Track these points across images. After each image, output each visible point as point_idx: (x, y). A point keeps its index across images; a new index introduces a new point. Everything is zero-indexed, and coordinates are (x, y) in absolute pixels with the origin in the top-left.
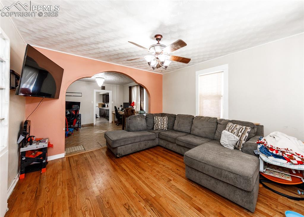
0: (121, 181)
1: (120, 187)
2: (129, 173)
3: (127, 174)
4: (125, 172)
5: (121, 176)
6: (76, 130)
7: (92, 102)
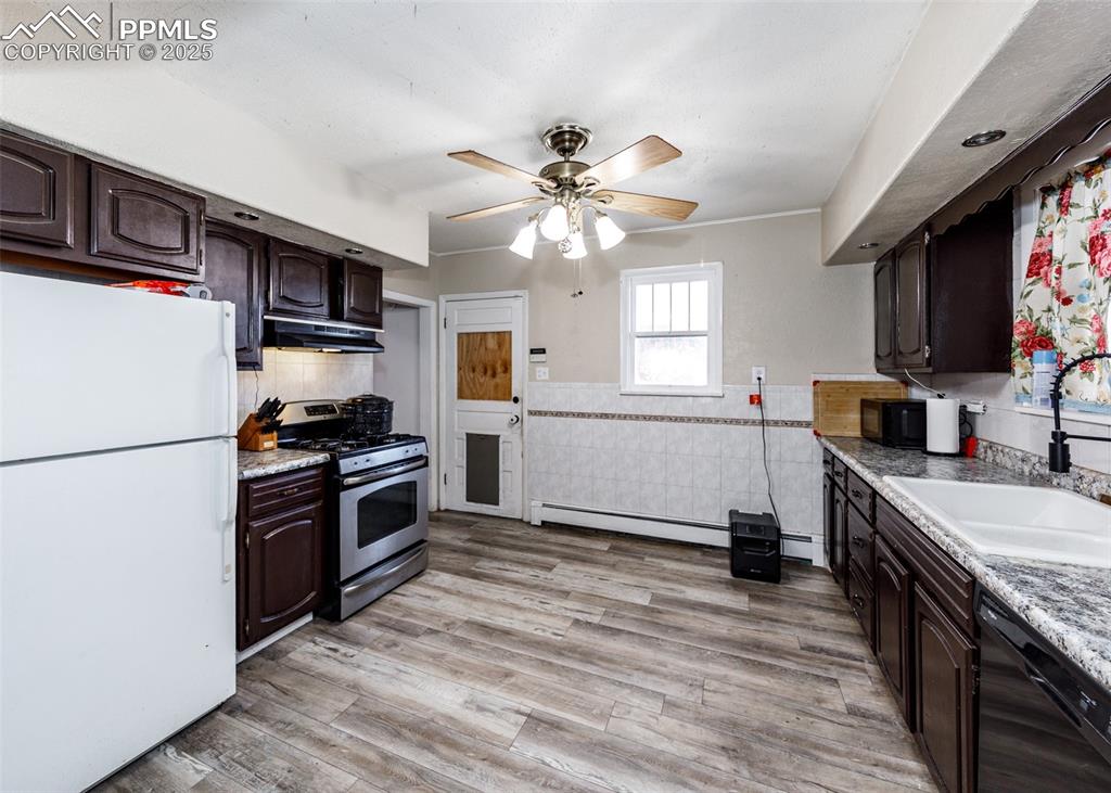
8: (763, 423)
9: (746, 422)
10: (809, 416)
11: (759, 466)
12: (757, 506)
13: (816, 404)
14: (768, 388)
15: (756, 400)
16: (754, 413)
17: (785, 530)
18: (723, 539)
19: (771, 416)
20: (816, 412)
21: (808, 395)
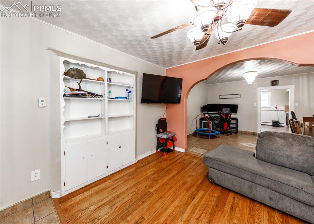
0: (173, 202)
1: (164, 204)
2: (191, 205)
3: (187, 204)
4: (191, 200)
5: (181, 199)
6: (227, 135)
7: (255, 104)
8: (277, 110)
9: (274, 110)
10: (284, 110)
11: (277, 115)
12: (276, 120)
13: (285, 108)
14: (278, 106)
15: (276, 108)
16: (276, 109)
17: (280, 123)
18: (271, 124)
19: (278, 110)
20: (285, 109)
21: (284, 107)
